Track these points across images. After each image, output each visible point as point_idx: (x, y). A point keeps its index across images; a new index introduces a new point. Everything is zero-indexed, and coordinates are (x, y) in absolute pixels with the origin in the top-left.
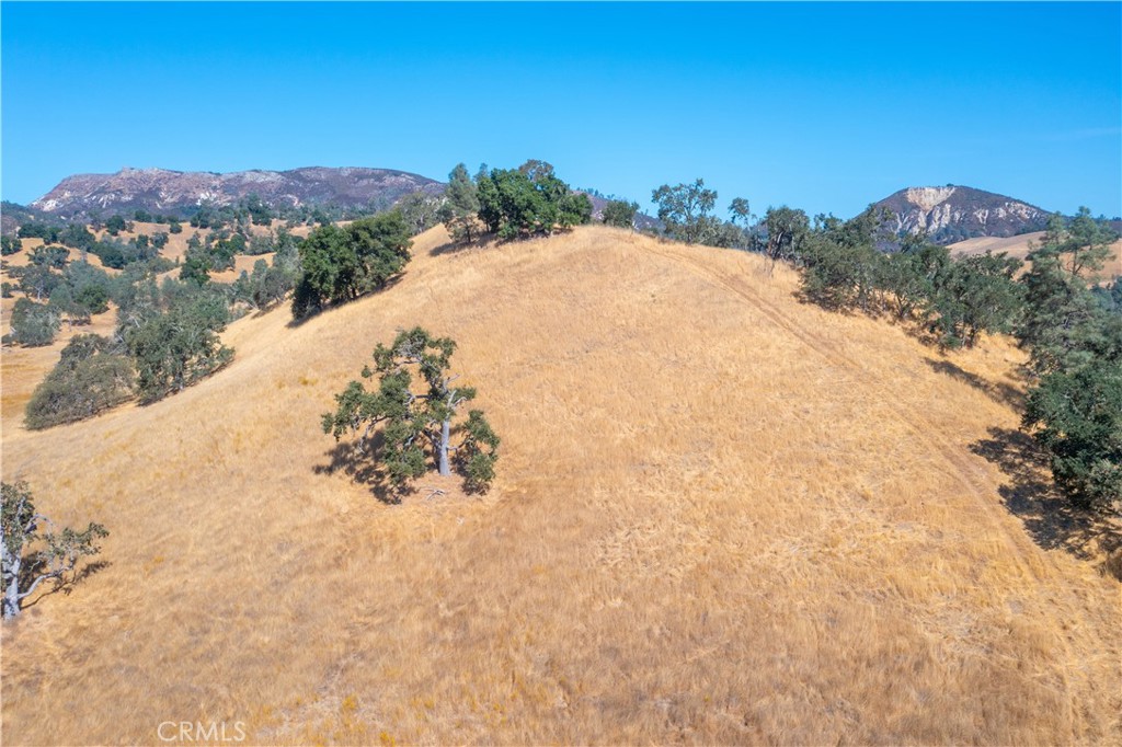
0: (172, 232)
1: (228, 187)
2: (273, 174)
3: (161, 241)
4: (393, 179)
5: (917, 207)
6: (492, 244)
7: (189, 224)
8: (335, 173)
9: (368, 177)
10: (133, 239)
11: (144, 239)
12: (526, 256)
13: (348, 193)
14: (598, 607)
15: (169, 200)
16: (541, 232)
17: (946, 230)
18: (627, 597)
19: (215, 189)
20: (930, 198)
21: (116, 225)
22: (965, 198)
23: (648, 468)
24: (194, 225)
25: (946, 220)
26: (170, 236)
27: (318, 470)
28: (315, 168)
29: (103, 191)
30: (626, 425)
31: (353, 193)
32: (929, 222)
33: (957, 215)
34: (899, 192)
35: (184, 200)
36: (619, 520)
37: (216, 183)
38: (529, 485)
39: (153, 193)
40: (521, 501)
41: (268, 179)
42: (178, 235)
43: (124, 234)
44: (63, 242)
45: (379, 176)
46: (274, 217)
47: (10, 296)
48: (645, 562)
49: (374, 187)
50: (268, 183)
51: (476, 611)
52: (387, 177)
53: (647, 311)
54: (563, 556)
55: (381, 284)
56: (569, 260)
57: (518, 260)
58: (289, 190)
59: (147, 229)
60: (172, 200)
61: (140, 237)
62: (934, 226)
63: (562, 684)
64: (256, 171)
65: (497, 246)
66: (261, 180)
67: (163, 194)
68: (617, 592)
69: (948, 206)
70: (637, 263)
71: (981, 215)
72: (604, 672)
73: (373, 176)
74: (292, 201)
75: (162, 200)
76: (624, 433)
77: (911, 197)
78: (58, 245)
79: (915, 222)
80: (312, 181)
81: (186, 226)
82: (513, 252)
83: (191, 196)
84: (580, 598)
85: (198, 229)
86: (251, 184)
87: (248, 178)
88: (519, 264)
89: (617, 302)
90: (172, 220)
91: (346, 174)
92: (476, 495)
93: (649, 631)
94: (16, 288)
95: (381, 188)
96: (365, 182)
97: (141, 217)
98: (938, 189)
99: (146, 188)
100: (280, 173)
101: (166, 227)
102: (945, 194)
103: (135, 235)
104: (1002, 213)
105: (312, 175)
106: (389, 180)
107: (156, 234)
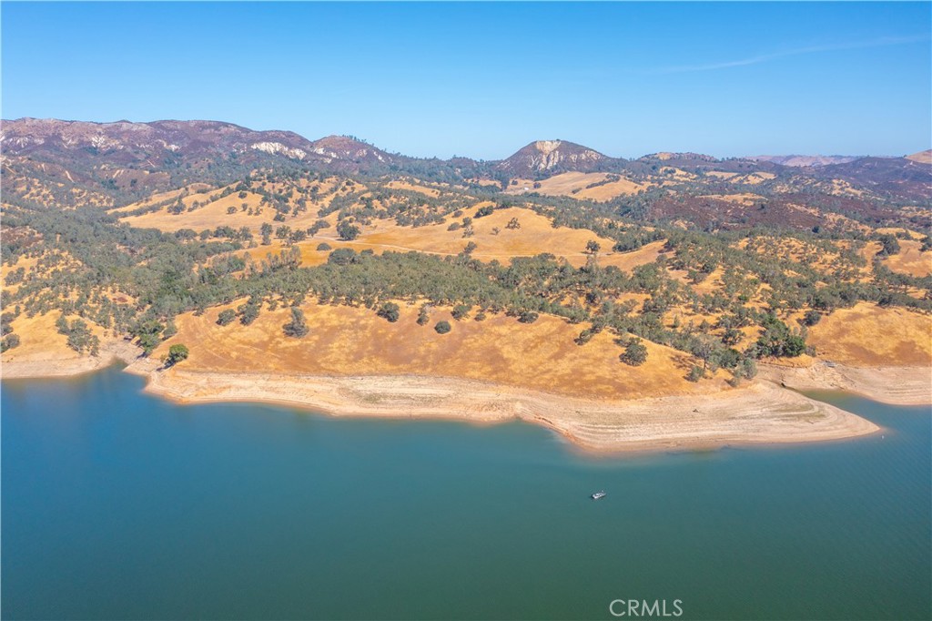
1: (113, 131)
2: (143, 125)
4: (226, 128)
5: (541, 152)
8: (186, 123)
9: (208, 127)
13: (199, 138)
15: (71, 142)
17: (556, 166)
19: (100, 134)
20: (548, 147)
22: (566, 147)
25: (556, 160)
28: (172, 121)
29: (16, 135)
31: (202, 138)
32: (548, 162)
33: (562, 157)
34: (532, 143)
35: (81, 142)
37: (99, 130)
39: (58, 137)
41: (140, 128)
45: (216, 126)
49: (214, 134)
50: (141, 131)
52: (222, 127)
58: (159, 136)
60: (74, 143)
62: (550, 164)
64: (129, 122)
66: (134, 129)
67: (64, 138)
69: (557, 152)
71: (573, 157)
73: (210, 127)
74: (161, 145)
75: (65, 142)
77: (538, 146)
79: (541, 161)
80: (171, 130)
83: (85, 139)
86: (128, 131)
87: (125, 126)
91: (192, 125)
95: (220, 135)
96: (208, 131)
98: (552, 142)
99: (50, 133)
100: (149, 124)
102: (556, 145)
104: (583, 157)
105: (171, 126)
106: (223, 130)
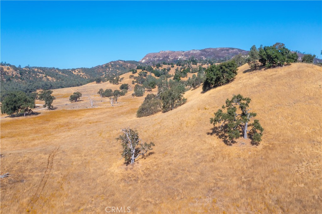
0: (172, 67)
1: (186, 55)
2: (198, 51)
3: (169, 70)
4: (232, 50)
6: (263, 69)
7: (176, 65)
8: (215, 49)
9: (224, 50)
10: (162, 69)
11: (165, 69)
12: (274, 73)
13: (219, 55)
14: (295, 186)
15: (171, 59)
16: (280, 65)
18: (306, 184)
19: (183, 55)
21: (158, 66)
23: (316, 143)
24: (177, 65)
26: (171, 68)
27: (208, 134)
28: (209, 48)
29: (156, 57)
30: (308, 128)
31: (220, 55)
35: (175, 58)
36: (304, 159)
37: (183, 54)
38: (273, 144)
39: (167, 57)
40: (270, 149)
41: (197, 52)
42: (173, 68)
43: (160, 68)
44: (146, 70)
45: (228, 50)
46: (198, 62)
47: (134, 84)
48: (313, 174)
49: (226, 53)
50: (197, 53)
51: (254, 180)
53: (317, 90)
54: (283, 168)
55: (228, 81)
56: (289, 74)
57: (272, 74)
58: (202, 55)
59: (165, 66)
61: (164, 69)
63: (281, 208)
64: (194, 50)
65: (265, 70)
66: (195, 52)
67: (170, 57)
68: (302, 182)
70: (314, 75)
72: (296, 207)
73: (226, 50)
74: (203, 58)
75: (169, 59)
76: (307, 130)
78: (145, 71)
80: (208, 52)
81: (175, 65)
82: (270, 71)
83: (177, 57)
84: (289, 182)
85: (178, 66)
86: (192, 54)
87: (191, 52)
88: (272, 75)
89: (306, 87)
90: (172, 64)
91: (218, 50)
92: (255, 146)
93: (314, 197)
94: (135, 82)
95: (228, 53)
96: (224, 52)
97: (164, 64)
99: (166, 56)
100: (200, 50)
101: (170, 66)
103: (163, 68)
105: (209, 50)
106: (230, 51)
107: (168, 68)
